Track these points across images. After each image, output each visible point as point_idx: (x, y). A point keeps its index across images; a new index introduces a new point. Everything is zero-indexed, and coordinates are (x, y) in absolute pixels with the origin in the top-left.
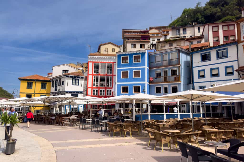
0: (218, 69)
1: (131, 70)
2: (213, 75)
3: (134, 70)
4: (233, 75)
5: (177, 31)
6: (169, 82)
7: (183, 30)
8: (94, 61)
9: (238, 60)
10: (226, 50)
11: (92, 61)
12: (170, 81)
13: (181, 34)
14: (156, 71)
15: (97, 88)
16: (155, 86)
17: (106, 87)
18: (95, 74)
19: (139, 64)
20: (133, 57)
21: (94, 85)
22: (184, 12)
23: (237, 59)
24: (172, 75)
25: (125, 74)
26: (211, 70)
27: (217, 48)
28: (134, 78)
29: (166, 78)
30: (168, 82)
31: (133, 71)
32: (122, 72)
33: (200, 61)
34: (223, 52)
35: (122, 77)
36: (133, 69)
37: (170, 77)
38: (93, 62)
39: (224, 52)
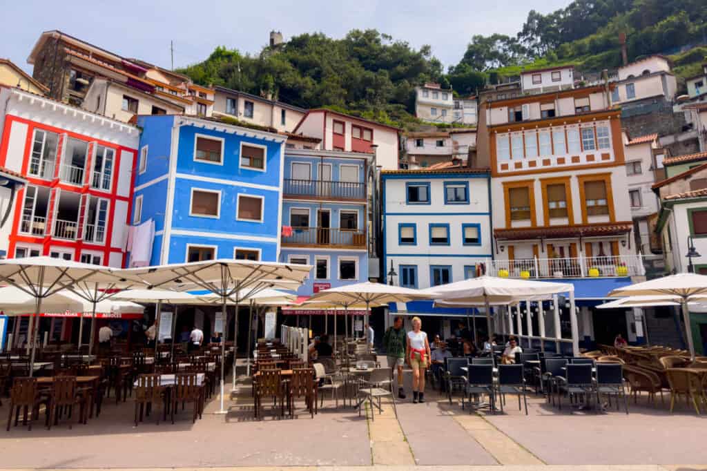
0: (447, 226)
1: (230, 191)
2: (435, 241)
3: (241, 192)
4: (480, 245)
5: (229, 101)
6: (334, 246)
7: (246, 103)
8: (37, 119)
9: (490, 214)
10: (464, 186)
11: (26, 116)
12: (334, 244)
13: (241, 114)
14: (292, 209)
15: (38, 241)
16: (289, 255)
17: (79, 242)
18: (33, 176)
19: (259, 176)
20: (241, 148)
21: (25, 228)
22: (218, 55)
23: (487, 211)
24: (342, 227)
25: (206, 202)
26: (432, 226)
27: (447, 178)
28: (242, 220)
29: (325, 232)
30: (332, 247)
31: (239, 194)
32: (195, 192)
33: (405, 200)
34: (456, 189)
35: (193, 212)
36: (237, 187)
37: (338, 234)
38: (32, 125)
39: (458, 190)
